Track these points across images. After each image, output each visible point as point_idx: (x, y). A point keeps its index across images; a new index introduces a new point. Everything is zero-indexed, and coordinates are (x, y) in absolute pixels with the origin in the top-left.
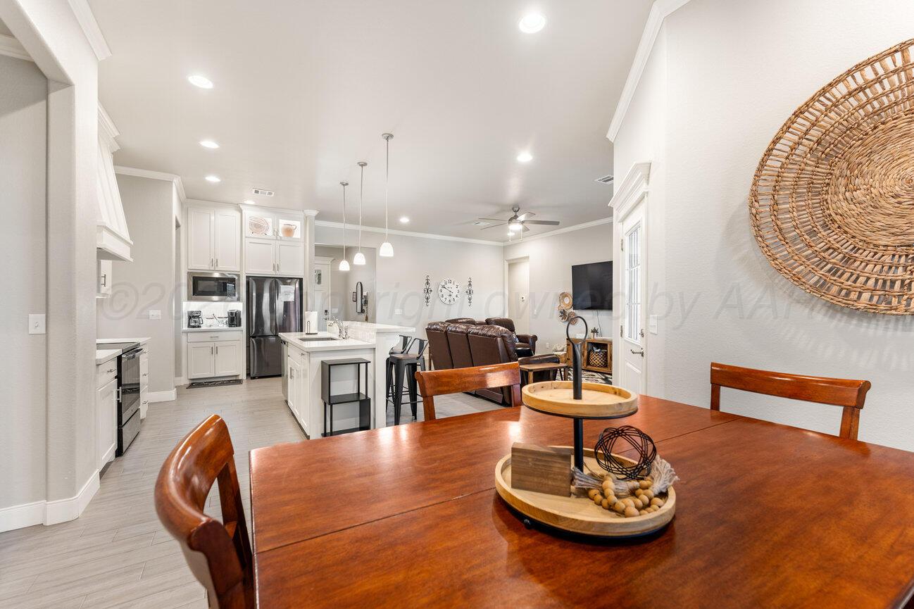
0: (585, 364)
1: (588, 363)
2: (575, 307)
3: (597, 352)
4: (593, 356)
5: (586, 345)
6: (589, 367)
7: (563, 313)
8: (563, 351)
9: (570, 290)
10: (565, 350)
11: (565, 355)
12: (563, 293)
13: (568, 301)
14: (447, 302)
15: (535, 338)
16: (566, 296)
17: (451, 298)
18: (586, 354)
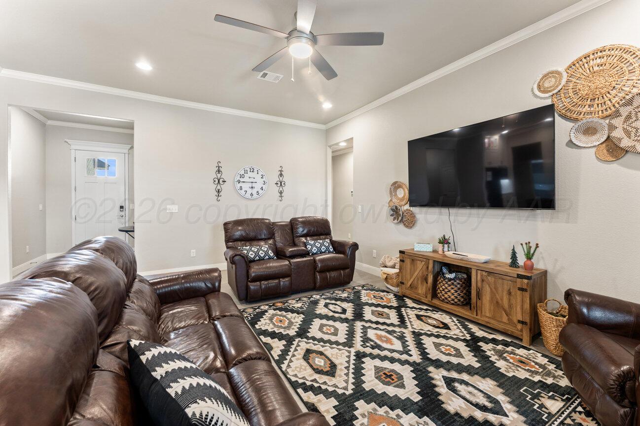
0: (429, 296)
1: (435, 295)
2: (413, 202)
3: (450, 280)
4: (442, 286)
5: (431, 266)
6: (436, 302)
7: (395, 212)
8: (393, 267)
9: (405, 179)
10: (398, 266)
11: (398, 274)
12: (395, 183)
13: (403, 193)
14: (248, 195)
15: (355, 246)
16: (400, 187)
17: (254, 191)
18: (430, 279)
